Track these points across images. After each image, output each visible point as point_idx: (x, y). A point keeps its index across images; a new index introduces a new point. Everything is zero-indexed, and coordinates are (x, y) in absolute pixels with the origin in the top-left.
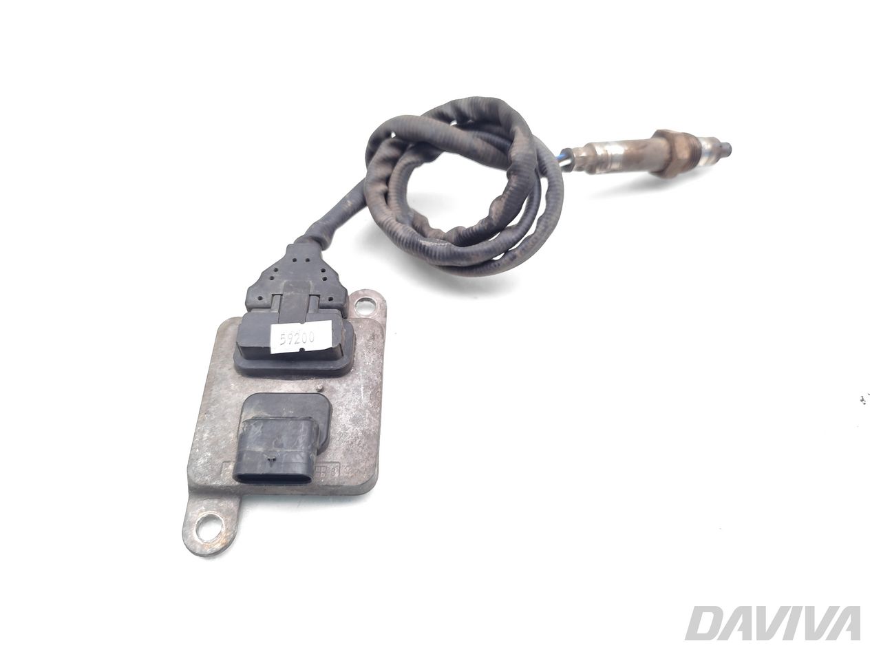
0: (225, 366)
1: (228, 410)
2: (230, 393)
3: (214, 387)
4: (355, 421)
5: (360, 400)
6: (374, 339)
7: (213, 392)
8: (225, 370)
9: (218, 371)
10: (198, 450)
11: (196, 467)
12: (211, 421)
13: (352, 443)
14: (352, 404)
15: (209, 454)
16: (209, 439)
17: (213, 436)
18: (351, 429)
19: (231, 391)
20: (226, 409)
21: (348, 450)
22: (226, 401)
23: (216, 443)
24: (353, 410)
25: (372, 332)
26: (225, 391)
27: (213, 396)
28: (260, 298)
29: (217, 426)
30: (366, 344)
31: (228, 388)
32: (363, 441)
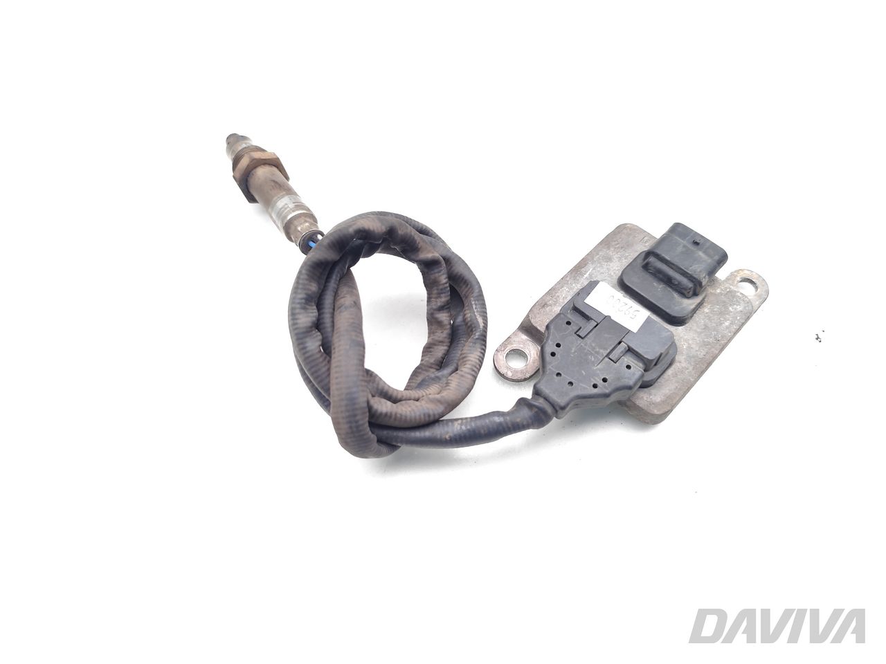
0: (683, 368)
1: (698, 330)
2: (690, 342)
3: (701, 356)
4: (609, 259)
5: (594, 269)
6: (546, 304)
7: (704, 353)
8: (684, 365)
9: (691, 368)
10: (738, 318)
11: (745, 308)
12: (717, 331)
13: (622, 248)
14: (602, 271)
15: (730, 308)
16: (726, 320)
17: (722, 319)
18: (615, 257)
19: (689, 344)
20: (701, 333)
21: (628, 246)
22: (696, 338)
23: (721, 313)
24: (605, 266)
25: (542, 310)
26: (693, 346)
27: (706, 350)
28: (629, 367)
29: (714, 325)
30: (555, 305)
31: (689, 347)
32: (613, 243)
